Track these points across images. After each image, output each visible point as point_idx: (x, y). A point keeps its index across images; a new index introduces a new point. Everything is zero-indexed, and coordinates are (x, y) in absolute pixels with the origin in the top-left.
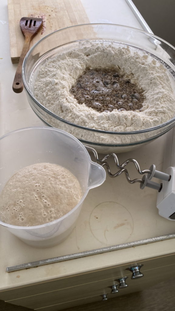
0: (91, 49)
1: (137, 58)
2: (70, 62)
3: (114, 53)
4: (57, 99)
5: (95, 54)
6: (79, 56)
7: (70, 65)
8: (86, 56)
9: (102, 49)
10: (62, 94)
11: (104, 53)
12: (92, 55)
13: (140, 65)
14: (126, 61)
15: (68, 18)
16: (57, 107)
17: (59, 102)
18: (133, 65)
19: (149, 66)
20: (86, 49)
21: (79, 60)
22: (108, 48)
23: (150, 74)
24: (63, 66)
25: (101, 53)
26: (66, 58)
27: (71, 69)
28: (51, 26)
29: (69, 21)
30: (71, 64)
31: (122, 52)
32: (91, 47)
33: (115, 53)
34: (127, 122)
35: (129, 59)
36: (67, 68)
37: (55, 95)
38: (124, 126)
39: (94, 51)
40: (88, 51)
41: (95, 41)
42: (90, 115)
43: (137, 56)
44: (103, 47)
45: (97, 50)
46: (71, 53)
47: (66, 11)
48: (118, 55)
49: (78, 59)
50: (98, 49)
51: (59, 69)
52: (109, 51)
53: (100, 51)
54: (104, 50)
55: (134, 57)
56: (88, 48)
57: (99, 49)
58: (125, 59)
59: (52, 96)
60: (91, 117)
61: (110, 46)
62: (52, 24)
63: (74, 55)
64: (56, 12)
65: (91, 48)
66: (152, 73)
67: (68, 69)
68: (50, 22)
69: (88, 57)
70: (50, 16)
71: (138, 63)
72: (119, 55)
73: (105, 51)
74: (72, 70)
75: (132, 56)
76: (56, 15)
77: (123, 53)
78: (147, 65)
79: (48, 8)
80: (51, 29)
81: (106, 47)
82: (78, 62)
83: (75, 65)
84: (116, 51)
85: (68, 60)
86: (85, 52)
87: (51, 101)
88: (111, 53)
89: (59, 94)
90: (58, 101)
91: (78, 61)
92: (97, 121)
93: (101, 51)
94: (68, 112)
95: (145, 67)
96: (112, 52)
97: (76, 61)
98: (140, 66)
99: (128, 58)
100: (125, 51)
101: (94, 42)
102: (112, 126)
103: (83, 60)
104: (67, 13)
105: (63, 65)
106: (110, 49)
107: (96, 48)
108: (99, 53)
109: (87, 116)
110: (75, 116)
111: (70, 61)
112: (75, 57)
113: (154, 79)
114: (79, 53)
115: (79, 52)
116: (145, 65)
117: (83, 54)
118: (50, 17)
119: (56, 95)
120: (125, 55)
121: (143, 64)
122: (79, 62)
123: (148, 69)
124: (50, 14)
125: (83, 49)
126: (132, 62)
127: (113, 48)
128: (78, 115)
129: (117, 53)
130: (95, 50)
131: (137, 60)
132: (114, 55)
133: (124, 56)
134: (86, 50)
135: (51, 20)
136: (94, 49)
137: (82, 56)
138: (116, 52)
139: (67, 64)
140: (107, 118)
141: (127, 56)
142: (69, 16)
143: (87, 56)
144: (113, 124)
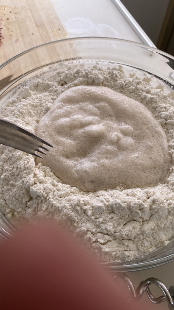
0: (67, 74)
1: (138, 84)
2: (36, 100)
3: (102, 78)
4: (19, 176)
5: (74, 82)
6: (50, 87)
7: (37, 106)
8: (60, 86)
9: (84, 73)
10: (26, 166)
11: (88, 78)
12: (70, 84)
13: (144, 94)
14: (122, 88)
15: (33, 21)
16: (21, 192)
17: (23, 182)
18: (133, 94)
19: (159, 95)
20: (60, 75)
21: (51, 95)
22: (92, 70)
23: (161, 108)
24: (25, 110)
25: (83, 79)
26: (30, 95)
27: (39, 112)
28: (11, 35)
29: (35, 24)
30: (39, 103)
31: (114, 76)
32: (67, 70)
33: (105, 78)
34: (143, 214)
35: (127, 86)
36: (32, 112)
37: (15, 169)
38: (139, 222)
39: (72, 76)
40: (64, 77)
41: (73, 63)
42: (79, 206)
43: (138, 81)
44: (85, 70)
45: (76, 75)
46: (38, 85)
47: (29, 11)
48: (109, 80)
49: (49, 92)
50: (78, 74)
51: (19, 116)
52: (95, 75)
53: (81, 77)
54: (87, 74)
55: (133, 82)
56: (63, 72)
57: (80, 74)
58: (120, 85)
59: (10, 171)
60: (81, 209)
61: (95, 67)
62: (12, 31)
63: (42, 87)
64: (16, 13)
65: (67, 72)
66: (165, 108)
67: (34, 113)
68: (8, 29)
69: (64, 86)
70: (8, 19)
71: (141, 91)
72: (111, 80)
73: (90, 76)
74: (41, 113)
75: (130, 81)
76: (16, 18)
77: (116, 76)
78: (154, 94)
79: (5, 8)
80: (11, 39)
81: (90, 70)
82: (49, 98)
83: (44, 105)
84: (105, 74)
85: (34, 97)
86: (57, 80)
87: (10, 181)
88: (99, 78)
89: (21, 168)
90: (21, 181)
91: (48, 96)
92: (93, 217)
93: (84, 77)
94: (40, 201)
95: (153, 98)
96: (100, 76)
97: (47, 96)
98: (145, 96)
99: (124, 84)
100: (118, 72)
101: (71, 64)
102: (119, 225)
103: (56, 94)
104: (30, 14)
105: (25, 108)
106: (96, 71)
107: (74, 72)
108: (81, 79)
109: (74, 208)
110: (54, 208)
111: (37, 98)
112: (44, 89)
113: (170, 117)
114: (49, 83)
115: (50, 81)
116: (152, 95)
117: (56, 84)
118: (8, 21)
119: (17, 168)
120: (119, 79)
121: (148, 92)
122: (51, 97)
123: (158, 100)
124: (8, 17)
125: (56, 75)
126: (131, 90)
127: (99, 70)
128: (58, 207)
129: (107, 78)
130: (74, 75)
131: (139, 86)
132: (104, 81)
133: (118, 81)
134: (60, 77)
135: (10, 26)
136: (71, 74)
137: (54, 87)
138: (105, 76)
139: (32, 106)
140: (108, 210)
141: (122, 81)
142: (33, 17)
143: (62, 85)
144: (120, 221)
